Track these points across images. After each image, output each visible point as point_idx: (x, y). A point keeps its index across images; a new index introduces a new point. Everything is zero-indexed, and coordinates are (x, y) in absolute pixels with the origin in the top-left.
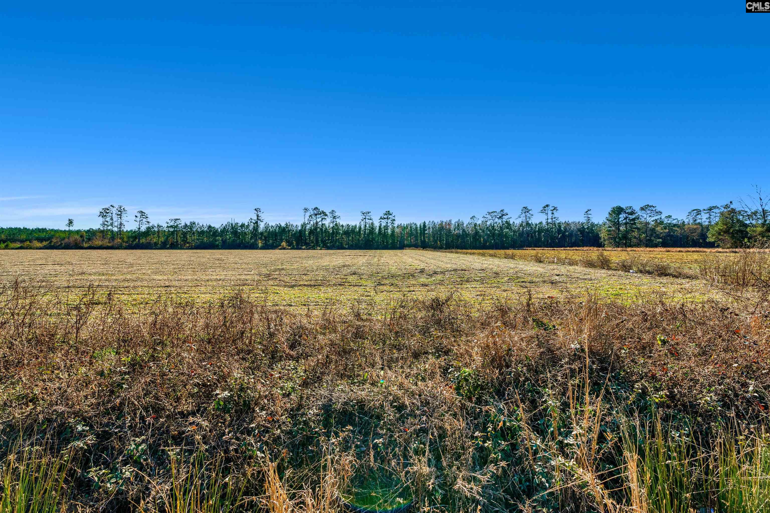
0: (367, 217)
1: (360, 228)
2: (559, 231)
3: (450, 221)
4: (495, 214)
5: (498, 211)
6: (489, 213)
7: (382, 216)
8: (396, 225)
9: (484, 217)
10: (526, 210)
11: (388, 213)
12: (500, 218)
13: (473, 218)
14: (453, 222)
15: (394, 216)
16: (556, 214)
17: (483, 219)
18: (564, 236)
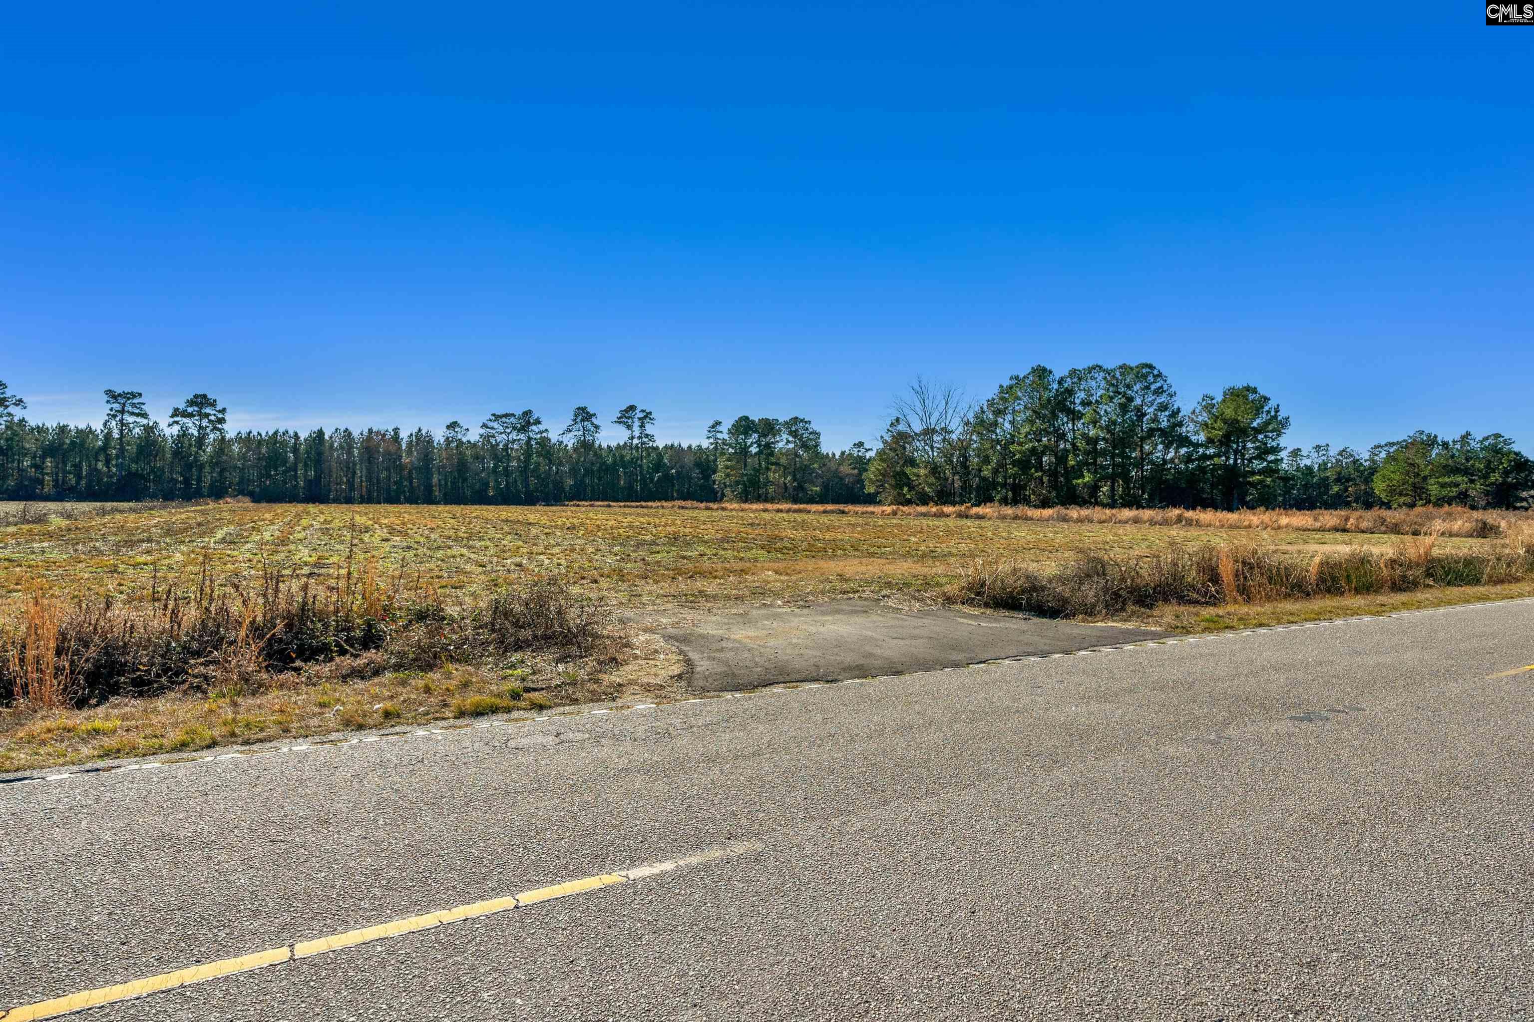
0: (128, 408)
1: (108, 436)
2: (658, 465)
3: (396, 430)
4: (512, 419)
5: (518, 412)
6: (497, 417)
7: (182, 406)
8: (231, 434)
9: (484, 426)
10: (584, 415)
11: (201, 401)
12: (524, 429)
13: (453, 426)
14: (404, 435)
15: (223, 411)
16: (649, 429)
17: (482, 431)
18: (667, 477)
